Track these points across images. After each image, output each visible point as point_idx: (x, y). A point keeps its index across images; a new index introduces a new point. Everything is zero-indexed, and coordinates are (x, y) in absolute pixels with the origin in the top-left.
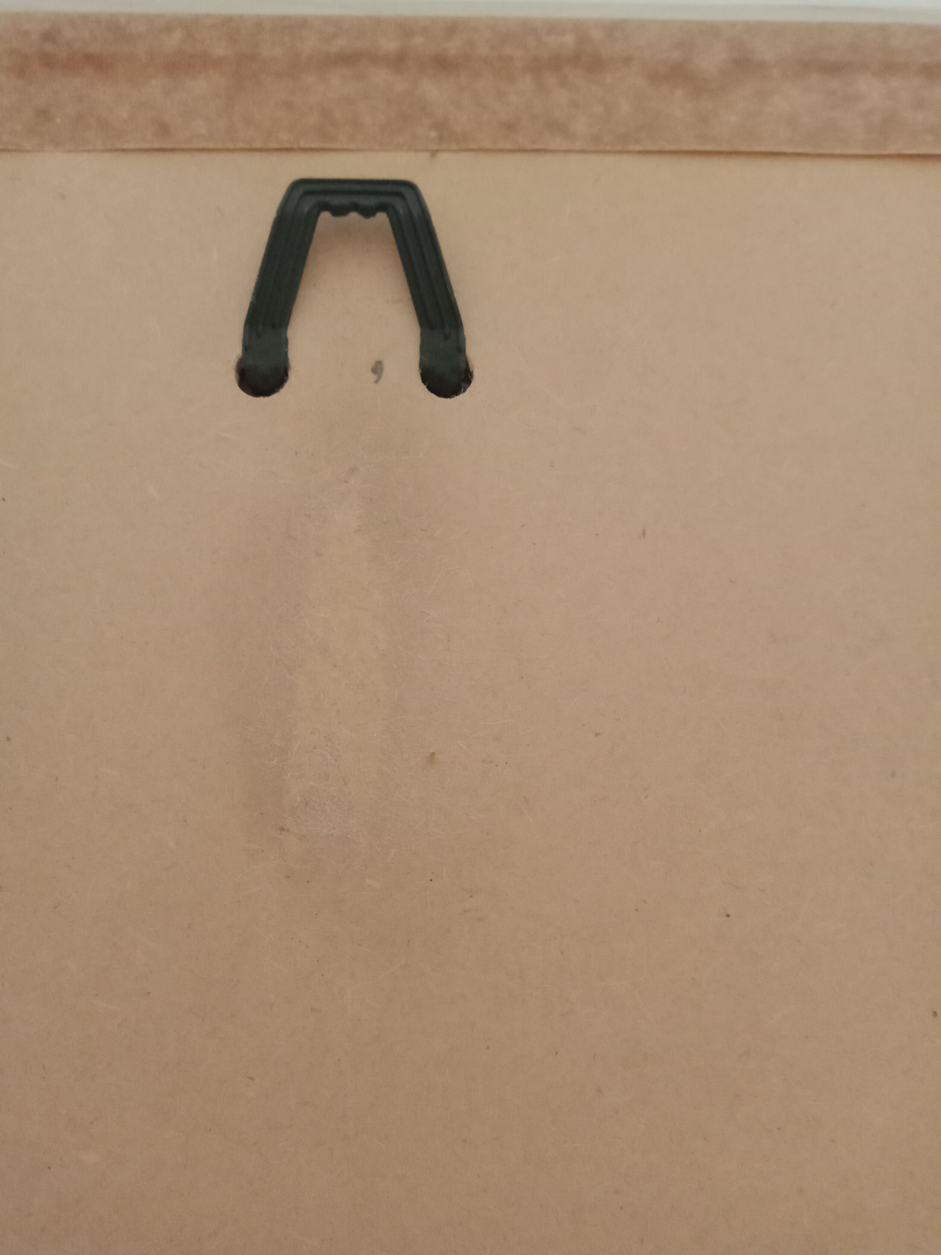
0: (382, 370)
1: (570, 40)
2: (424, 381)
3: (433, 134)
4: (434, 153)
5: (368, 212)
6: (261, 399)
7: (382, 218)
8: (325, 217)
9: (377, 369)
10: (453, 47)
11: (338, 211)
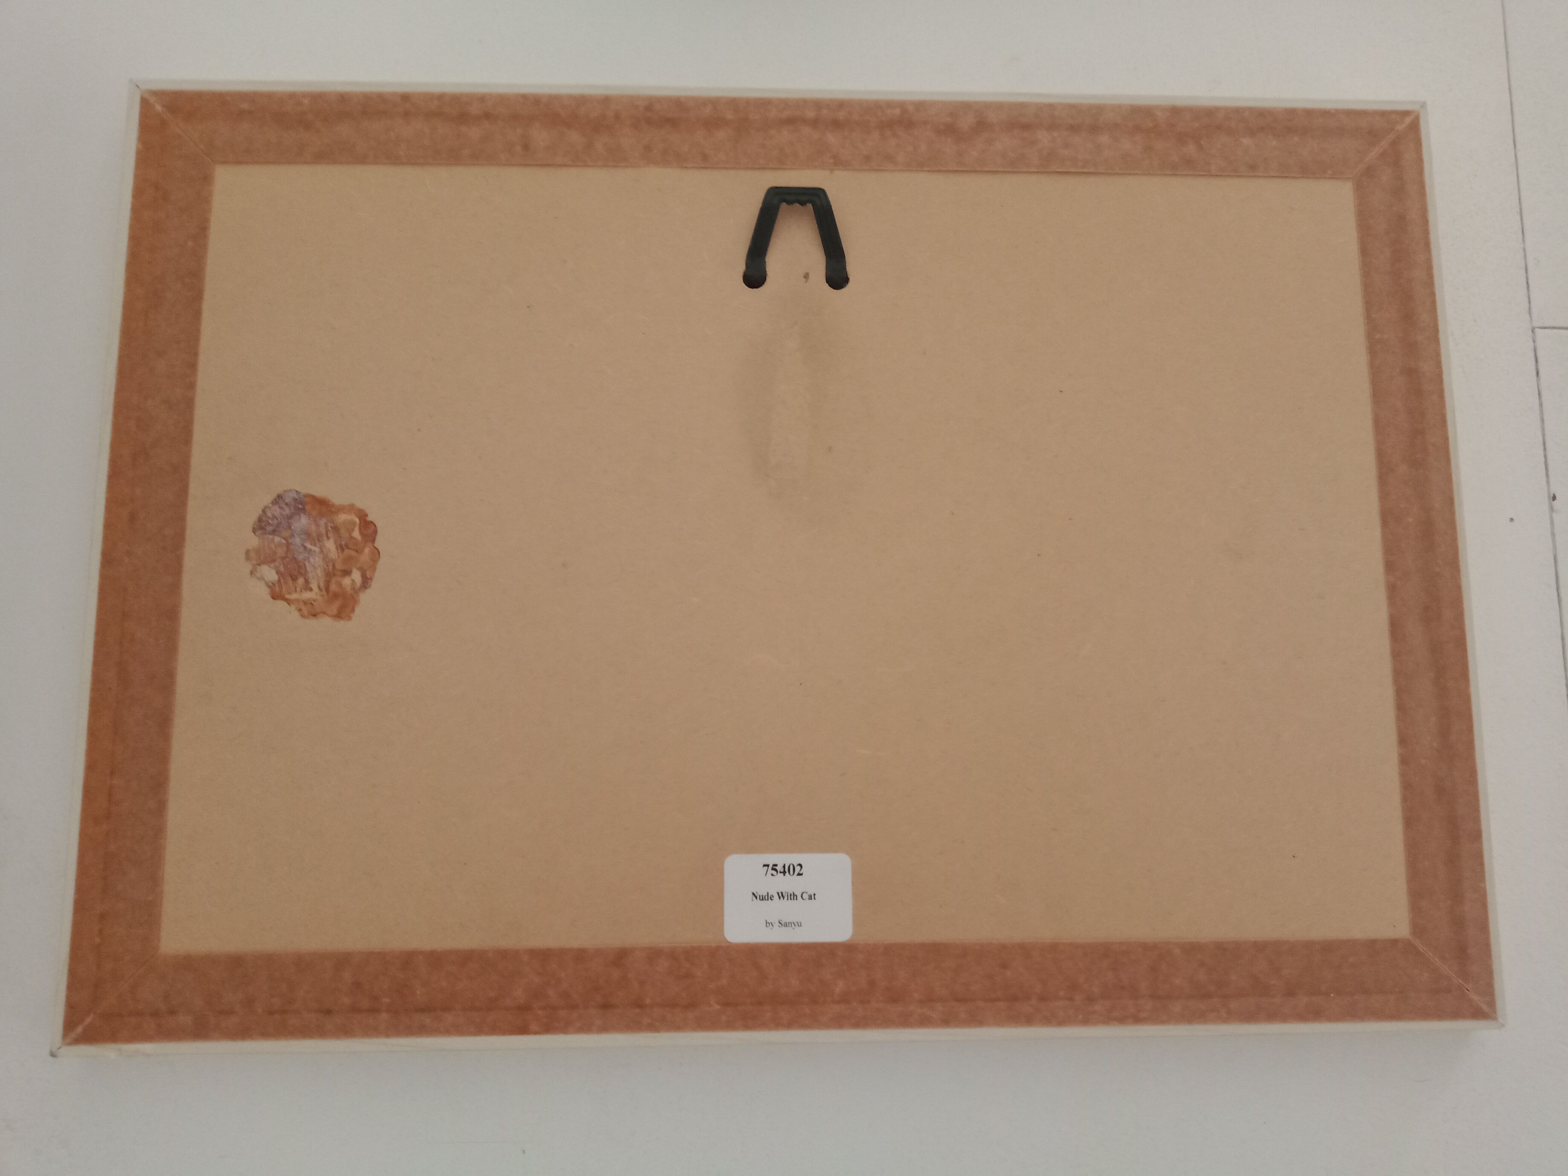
0: (808, 276)
1: (897, 111)
2: (827, 282)
3: (831, 161)
4: (832, 170)
5: (803, 204)
6: (755, 289)
7: (810, 206)
8: (784, 205)
9: (806, 276)
10: (841, 115)
11: (789, 203)
